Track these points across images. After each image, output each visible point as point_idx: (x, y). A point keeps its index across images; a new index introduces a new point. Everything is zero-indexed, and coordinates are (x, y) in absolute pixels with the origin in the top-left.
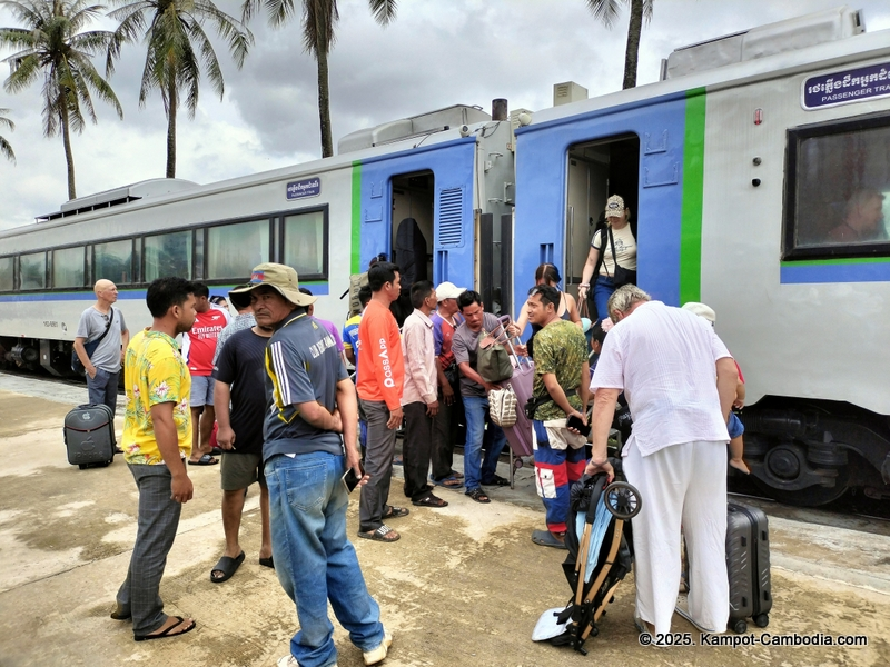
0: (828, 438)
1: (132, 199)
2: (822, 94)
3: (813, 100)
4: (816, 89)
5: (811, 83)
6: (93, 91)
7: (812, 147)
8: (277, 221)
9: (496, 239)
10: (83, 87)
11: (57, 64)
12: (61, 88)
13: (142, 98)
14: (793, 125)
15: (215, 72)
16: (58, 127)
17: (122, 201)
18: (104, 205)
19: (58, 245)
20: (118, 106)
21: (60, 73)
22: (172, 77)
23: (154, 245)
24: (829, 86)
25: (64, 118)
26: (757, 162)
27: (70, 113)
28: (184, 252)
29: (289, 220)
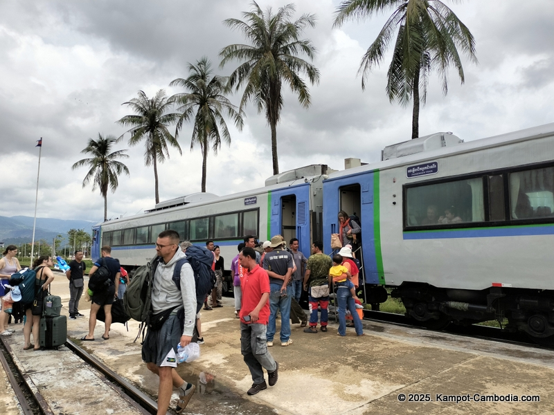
0: (433, 299)
1: (185, 203)
2: (412, 173)
3: (409, 175)
4: (410, 171)
5: (409, 169)
6: (168, 144)
7: (409, 191)
8: (241, 214)
9: (318, 221)
10: (163, 141)
11: (152, 131)
12: (154, 143)
13: (192, 147)
14: (404, 183)
15: (226, 133)
16: (152, 161)
17: (181, 204)
18: (174, 206)
19: (153, 223)
20: (180, 149)
21: (154, 136)
22: (205, 137)
23: (193, 224)
24: (414, 170)
25: (154, 157)
26: (394, 196)
27: (157, 154)
28: (206, 227)
29: (245, 214)
